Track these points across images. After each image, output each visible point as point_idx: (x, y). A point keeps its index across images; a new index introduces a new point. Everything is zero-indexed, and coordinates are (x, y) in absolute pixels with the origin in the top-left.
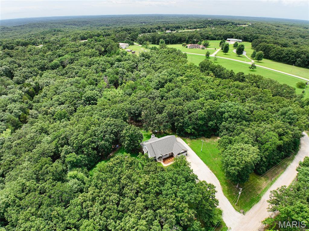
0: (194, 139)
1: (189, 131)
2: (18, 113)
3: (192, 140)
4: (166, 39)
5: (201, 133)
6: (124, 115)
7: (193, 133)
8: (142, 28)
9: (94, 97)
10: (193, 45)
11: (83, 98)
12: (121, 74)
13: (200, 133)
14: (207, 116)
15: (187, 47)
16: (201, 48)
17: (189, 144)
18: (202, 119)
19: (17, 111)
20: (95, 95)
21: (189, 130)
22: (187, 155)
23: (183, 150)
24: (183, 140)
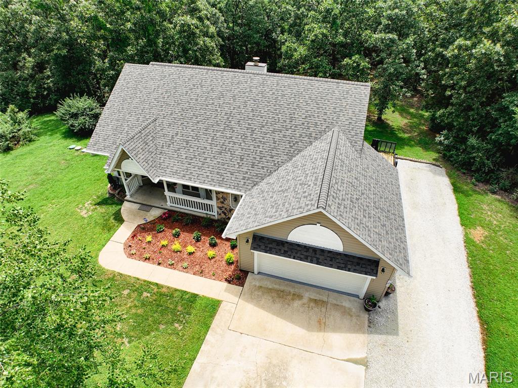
17: (478, 234)
22: (370, 303)
23: (318, 219)
24: (456, 190)
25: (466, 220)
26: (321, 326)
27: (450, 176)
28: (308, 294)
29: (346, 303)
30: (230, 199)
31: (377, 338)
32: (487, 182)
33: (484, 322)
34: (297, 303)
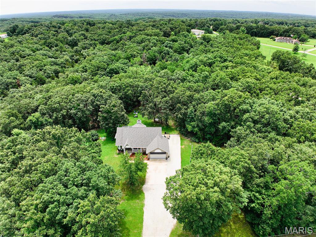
0: (195, 142)
1: (189, 128)
2: (49, 74)
3: (193, 143)
4: (253, 30)
5: (208, 136)
6: (126, 90)
7: (195, 132)
8: (235, 19)
9: (118, 71)
10: (284, 38)
11: (108, 70)
12: (165, 53)
13: (206, 136)
14: (219, 111)
15: (275, 40)
16: (293, 43)
17: (183, 147)
18: (211, 114)
19: (50, 72)
20: (120, 69)
21: (190, 126)
22: (167, 159)
23: (158, 149)
24: (181, 139)
25: (181, 145)
26: (161, 162)
27: (180, 137)
28: (158, 159)
29: (163, 159)
30: (144, 149)
31: (168, 162)
32: (186, 137)
33: (182, 158)
34: (157, 161)
